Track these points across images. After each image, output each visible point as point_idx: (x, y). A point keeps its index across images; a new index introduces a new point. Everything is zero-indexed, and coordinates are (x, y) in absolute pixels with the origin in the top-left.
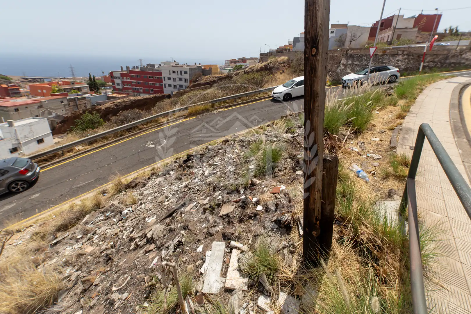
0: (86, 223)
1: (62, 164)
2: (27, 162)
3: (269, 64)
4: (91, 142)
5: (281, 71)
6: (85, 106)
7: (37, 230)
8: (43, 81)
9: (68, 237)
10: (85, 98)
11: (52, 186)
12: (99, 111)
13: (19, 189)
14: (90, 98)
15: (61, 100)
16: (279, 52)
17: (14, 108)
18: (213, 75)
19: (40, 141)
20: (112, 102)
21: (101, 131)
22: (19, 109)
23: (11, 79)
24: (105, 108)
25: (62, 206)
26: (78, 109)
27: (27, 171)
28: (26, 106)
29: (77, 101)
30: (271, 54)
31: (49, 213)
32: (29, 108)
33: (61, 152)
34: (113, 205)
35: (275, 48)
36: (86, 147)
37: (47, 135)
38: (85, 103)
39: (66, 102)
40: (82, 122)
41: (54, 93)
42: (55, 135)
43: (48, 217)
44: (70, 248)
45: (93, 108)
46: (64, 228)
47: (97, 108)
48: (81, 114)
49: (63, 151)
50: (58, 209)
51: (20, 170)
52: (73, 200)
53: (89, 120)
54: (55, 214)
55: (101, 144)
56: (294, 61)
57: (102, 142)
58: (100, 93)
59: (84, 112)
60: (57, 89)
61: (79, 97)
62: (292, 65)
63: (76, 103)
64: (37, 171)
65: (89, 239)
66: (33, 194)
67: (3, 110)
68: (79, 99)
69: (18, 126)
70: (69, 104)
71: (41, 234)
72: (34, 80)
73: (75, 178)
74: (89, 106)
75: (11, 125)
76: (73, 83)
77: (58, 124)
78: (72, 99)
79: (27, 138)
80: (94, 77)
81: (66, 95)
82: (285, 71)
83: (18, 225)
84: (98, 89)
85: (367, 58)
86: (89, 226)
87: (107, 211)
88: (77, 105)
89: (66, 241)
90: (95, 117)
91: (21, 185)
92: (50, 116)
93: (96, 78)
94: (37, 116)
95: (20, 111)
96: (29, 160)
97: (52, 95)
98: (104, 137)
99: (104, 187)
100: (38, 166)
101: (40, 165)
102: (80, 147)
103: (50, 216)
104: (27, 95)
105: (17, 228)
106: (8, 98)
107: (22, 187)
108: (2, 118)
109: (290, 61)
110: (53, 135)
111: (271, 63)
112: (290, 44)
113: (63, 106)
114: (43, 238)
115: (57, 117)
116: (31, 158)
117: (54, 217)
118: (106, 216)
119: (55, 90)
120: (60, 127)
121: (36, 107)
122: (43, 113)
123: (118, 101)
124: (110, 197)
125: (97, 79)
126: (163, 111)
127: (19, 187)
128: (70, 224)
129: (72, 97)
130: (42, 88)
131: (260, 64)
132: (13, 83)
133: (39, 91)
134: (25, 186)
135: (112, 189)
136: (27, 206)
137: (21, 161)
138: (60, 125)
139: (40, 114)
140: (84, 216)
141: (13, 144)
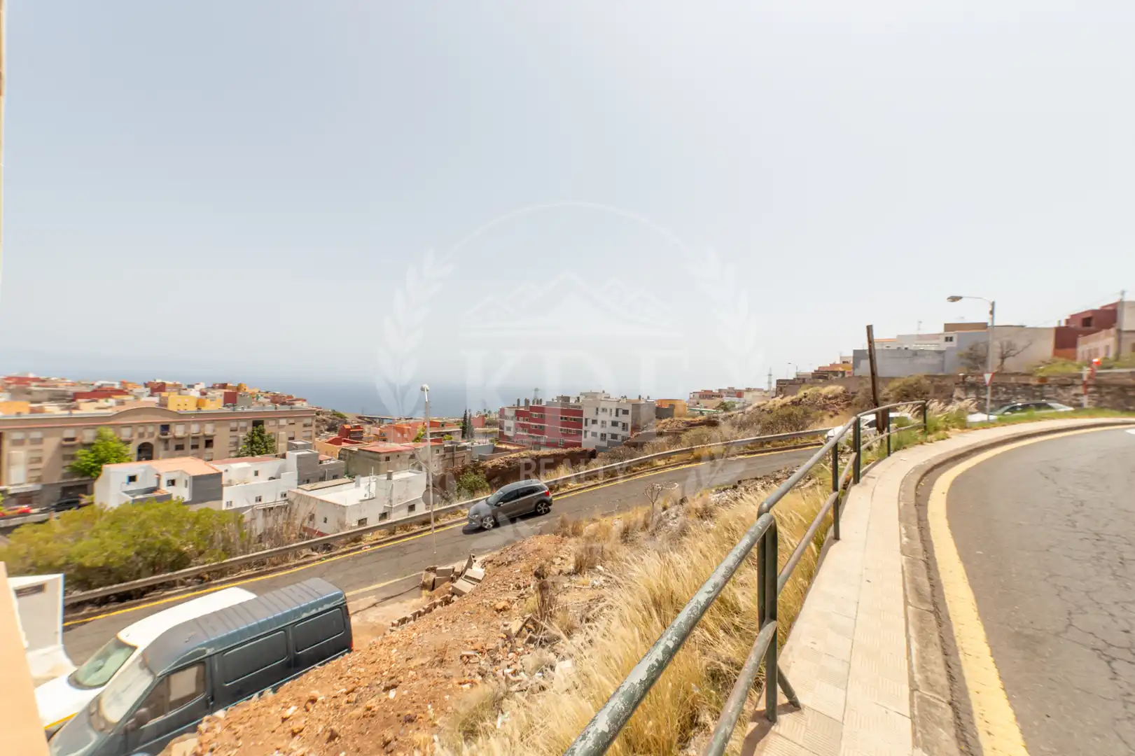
3: (801, 400)
5: (831, 413)
6: (463, 461)
10: (464, 448)
12: (484, 470)
13: (541, 511)
14: (471, 448)
15: (436, 448)
16: (820, 378)
17: (384, 455)
18: (676, 418)
19: (412, 508)
20: (503, 458)
22: (390, 457)
23: (347, 417)
24: (492, 467)
26: (457, 465)
28: (396, 454)
30: (801, 381)
32: (401, 458)
35: (809, 369)
38: (464, 457)
39: (442, 452)
45: (476, 465)
47: (481, 465)
48: (459, 473)
56: (860, 394)
59: (464, 470)
60: (423, 433)
61: (455, 446)
62: (854, 401)
63: (454, 454)
67: (373, 457)
69: (396, 480)
70: (445, 456)
74: (469, 461)
75: (390, 477)
76: (443, 425)
78: (450, 448)
79: (399, 501)
82: (840, 412)
85: (1007, 389)
90: (479, 477)
94: (412, 469)
95: (391, 461)
109: (850, 394)
111: (805, 397)
112: (844, 362)
113: (437, 458)
121: (409, 456)
123: (512, 456)
126: (659, 452)
127: (543, 508)
131: (777, 399)
132: (352, 423)
133: (399, 435)
141: (385, 507)
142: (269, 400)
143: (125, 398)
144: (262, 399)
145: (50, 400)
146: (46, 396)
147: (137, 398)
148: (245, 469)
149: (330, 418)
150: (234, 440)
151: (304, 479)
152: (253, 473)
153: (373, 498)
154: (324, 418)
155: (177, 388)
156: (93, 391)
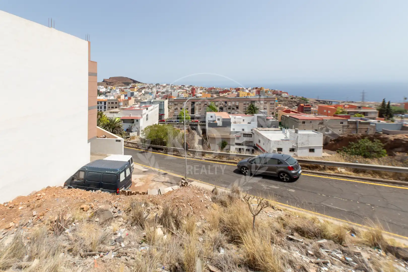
0: (321, 246)
1: (320, 176)
2: (295, 162)
4: (357, 170)
6: (366, 131)
7: (283, 217)
8: (332, 103)
9: (301, 244)
10: (369, 123)
11: (306, 191)
12: (383, 140)
13: (284, 179)
14: (376, 124)
15: (342, 121)
17: (302, 121)
19: (312, 150)
21: (374, 164)
22: (305, 122)
23: (308, 100)
24: (395, 139)
25: (307, 212)
26: (357, 133)
27: (292, 168)
28: (311, 121)
29: (358, 125)
31: (295, 211)
32: (312, 123)
33: (323, 166)
34: (359, 254)
36: (349, 173)
37: (319, 147)
38: (367, 129)
39: (345, 123)
40: (358, 146)
41: (337, 114)
42: (325, 150)
43: (294, 214)
44: (300, 255)
45: (377, 136)
46: (302, 232)
47: (382, 137)
48: (359, 138)
49: (325, 166)
50: (303, 213)
51: (288, 166)
52: (318, 215)
53: (367, 146)
54: (299, 215)
55: (370, 177)
57: (372, 175)
58: (393, 121)
59: (363, 137)
60: (341, 111)
61: (362, 121)
63: (357, 126)
64: (300, 172)
65: (318, 264)
66: (291, 188)
67: (295, 121)
68: (360, 123)
69: (300, 134)
70: (349, 126)
71: (284, 222)
72: (324, 102)
73: (327, 196)
74: (371, 132)
75: (296, 132)
76: (360, 108)
77: (331, 140)
78: (353, 122)
79: (303, 145)
80: (389, 103)
81: (349, 117)
83: (274, 203)
84: (391, 116)
86: (322, 251)
87: (349, 254)
88: (356, 129)
89: (298, 244)
90: (376, 145)
91: (286, 177)
92: (326, 133)
93: (391, 104)
94: (316, 130)
95: (306, 124)
96: (297, 162)
97: (334, 116)
98: (376, 171)
99: (355, 226)
100: (301, 169)
101: (303, 169)
102: (343, 170)
103: (295, 213)
104: (314, 113)
105: (273, 205)
106: (301, 114)
107: (286, 179)
108: (293, 126)
110: (324, 148)
113: (342, 126)
114: (284, 225)
115: (333, 135)
116: (299, 161)
117: (298, 216)
118: (346, 259)
119: (338, 112)
120: (332, 145)
121: (318, 123)
122: (322, 129)
124: (358, 242)
125: (393, 105)
127: (284, 177)
128: (307, 234)
129: (354, 120)
130: (328, 109)
132: (309, 103)
133: (325, 111)
134: (288, 179)
135: (366, 236)
136: (284, 194)
137: (292, 160)
138: (333, 142)
139: (319, 129)
140: (322, 238)
141: (293, 146)
142: (272, 93)
143: (230, 93)
144: (269, 93)
147: (232, 93)
148: (240, 118)
149: (298, 101)
150: (245, 108)
151: (260, 126)
152: (242, 120)
153: (288, 140)
154: (295, 100)
155: (243, 90)
156: (223, 91)
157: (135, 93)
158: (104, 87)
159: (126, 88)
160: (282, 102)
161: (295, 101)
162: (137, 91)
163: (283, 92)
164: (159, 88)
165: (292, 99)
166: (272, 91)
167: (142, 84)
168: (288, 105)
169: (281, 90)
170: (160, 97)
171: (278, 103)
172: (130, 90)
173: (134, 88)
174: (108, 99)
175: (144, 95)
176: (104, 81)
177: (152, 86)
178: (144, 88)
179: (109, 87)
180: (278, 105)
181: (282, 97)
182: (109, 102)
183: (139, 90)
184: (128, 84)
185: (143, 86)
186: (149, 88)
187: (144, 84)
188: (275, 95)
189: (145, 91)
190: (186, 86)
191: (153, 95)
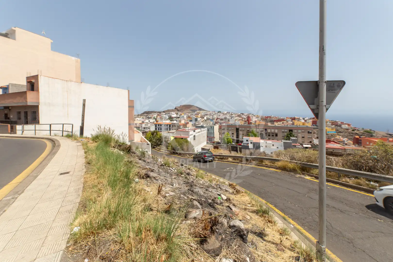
23: (375, 133)
133: (368, 143)
142: (331, 124)
143: (285, 122)
145: (270, 122)
146: (269, 121)
147: (287, 122)
148: (270, 143)
149: (361, 133)
150: (283, 135)
152: (272, 145)
155: (299, 119)
156: (278, 120)
157: (199, 119)
158: (175, 114)
159: (192, 115)
160: (341, 134)
161: (357, 133)
162: (201, 117)
163: (345, 123)
164: (219, 115)
165: (353, 130)
166: (331, 122)
167: (206, 111)
168: (349, 137)
169: (342, 121)
170: (219, 123)
171: (337, 134)
172: (195, 116)
173: (199, 114)
174: (172, 123)
175: (206, 121)
176: (176, 108)
177: (214, 113)
178: (207, 115)
179: (179, 113)
180: (336, 137)
181: (341, 128)
182: (173, 125)
183: (202, 117)
184: (194, 111)
185: (206, 113)
186: (211, 115)
187: (207, 112)
188: (334, 126)
189: (207, 118)
190: (245, 114)
191: (213, 121)
